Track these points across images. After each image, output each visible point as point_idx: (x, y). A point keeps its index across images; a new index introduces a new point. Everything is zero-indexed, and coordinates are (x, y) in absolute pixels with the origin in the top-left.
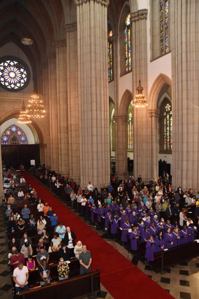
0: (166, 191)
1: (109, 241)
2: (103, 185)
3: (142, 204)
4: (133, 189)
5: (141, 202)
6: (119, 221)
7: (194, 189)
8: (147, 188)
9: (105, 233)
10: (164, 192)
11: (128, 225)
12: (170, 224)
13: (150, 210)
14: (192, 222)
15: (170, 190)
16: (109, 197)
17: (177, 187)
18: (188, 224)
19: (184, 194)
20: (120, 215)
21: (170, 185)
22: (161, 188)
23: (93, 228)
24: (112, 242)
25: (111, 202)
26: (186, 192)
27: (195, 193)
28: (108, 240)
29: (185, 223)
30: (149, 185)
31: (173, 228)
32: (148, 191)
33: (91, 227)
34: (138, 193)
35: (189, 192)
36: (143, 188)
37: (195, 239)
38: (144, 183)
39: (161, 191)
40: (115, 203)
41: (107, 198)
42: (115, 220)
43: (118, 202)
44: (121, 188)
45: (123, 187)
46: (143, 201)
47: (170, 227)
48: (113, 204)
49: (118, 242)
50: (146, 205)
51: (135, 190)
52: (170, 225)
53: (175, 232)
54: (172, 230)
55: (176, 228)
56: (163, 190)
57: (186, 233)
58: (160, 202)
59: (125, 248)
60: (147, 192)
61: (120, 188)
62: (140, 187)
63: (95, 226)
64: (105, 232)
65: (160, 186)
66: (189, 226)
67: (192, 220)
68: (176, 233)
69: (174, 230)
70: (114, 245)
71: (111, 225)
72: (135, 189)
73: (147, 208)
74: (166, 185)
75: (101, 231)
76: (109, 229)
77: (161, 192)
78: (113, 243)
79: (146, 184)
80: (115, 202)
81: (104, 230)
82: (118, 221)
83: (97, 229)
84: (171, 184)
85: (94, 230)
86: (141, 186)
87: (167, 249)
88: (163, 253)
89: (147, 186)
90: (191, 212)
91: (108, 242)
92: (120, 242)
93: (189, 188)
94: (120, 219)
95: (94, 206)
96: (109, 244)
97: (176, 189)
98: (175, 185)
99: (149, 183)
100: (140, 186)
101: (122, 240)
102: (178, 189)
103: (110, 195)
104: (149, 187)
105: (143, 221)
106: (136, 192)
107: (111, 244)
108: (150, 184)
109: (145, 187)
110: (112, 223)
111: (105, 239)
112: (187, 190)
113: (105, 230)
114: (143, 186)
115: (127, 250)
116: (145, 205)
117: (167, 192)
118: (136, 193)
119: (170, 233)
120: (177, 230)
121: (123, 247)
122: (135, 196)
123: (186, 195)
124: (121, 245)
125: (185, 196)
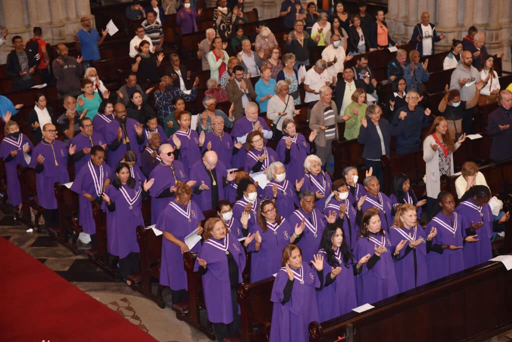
0: (362, 43)
1: (104, 289)
2: (56, 31)
3: (250, 109)
4: (204, 44)
5: (245, 100)
6: (146, 195)
7: (494, 25)
8: (273, 36)
9: (80, 257)
10: (351, 47)
11: (187, 214)
12: (380, 194)
13: (287, 135)
14: (480, 180)
15: (382, 40)
16: (88, 88)
17: (413, 20)
18: (462, 186)
19: (445, 54)
20: (148, 166)
21: (381, 13)
22: (337, 32)
23: (22, 242)
24: (117, 297)
25: (102, 110)
26: (455, 42)
27: (500, 46)
28: (96, 290)
29: (448, 184)
30: (280, 18)
31: (393, 212)
32: (275, 50)
33: (8, 238)
34: (230, 62)
35: (468, 44)
36: (252, 35)
37: (494, 256)
38: (255, 11)
39: (336, 43)
40: (122, 115)
41: (77, 92)
42: (123, 191)
43: (135, 106)
44: (147, 38)
45: (157, 34)
46: (252, 98)
47: (380, 207)
48: (109, 116)
49: (147, 294)
50: (271, 115)
51: (212, 48)
52: (381, 200)
53: (402, 227)
54: (389, 218)
55: (404, 210)
56: (348, 40)
57: (453, 230)
58: (330, 96)
59: (180, 316)
60: (271, 51)
61: (143, 43)
62: (240, 32)
63: (31, 230)
64: (82, 253)
65: (332, 23)
66: (467, 196)
67: (481, 171)
68: (407, 231)
69: (397, 217)
70: (129, 309)
71: (109, 215)
72: (213, 42)
73: (273, 128)
74: (363, 15)
75: (61, 249)
76: (100, 238)
77: (336, 48)
78: (125, 300)
79: (265, 14)
80: (120, 107)
81: (75, 246)
82: (138, 194)
83: (39, 242)
84: (386, 11)
85: (26, 247)
86: (244, 26)
87: (367, 307)
88: (349, 324)
89: (271, 23)
90: (478, 136)
91: (98, 297)
92: (155, 290)
93: (468, 25)
94: (148, 185)
95: (15, 136)
96: (105, 307)
97: (406, 34)
98: (403, 14)
99: (279, 8)
100: (236, 27)
101: (163, 281)
102: (418, 31)
103: (93, 79)
104: (280, 26)
105: (258, 189)
106: (218, 58)
107: (114, 303)
108: (284, 13)
109: (266, 31)
110: (112, 207)
111: (82, 286)
112: (460, 32)
113: (81, 243)
114: (251, 28)
115: (190, 323)
116: (262, 115)
117: (367, 46)
118: (220, 61)
119: (379, 235)
120: (410, 217)
121: (169, 314)
122: (215, 75)
123: (458, 58)
124: (163, 306)
125: (449, 63)
